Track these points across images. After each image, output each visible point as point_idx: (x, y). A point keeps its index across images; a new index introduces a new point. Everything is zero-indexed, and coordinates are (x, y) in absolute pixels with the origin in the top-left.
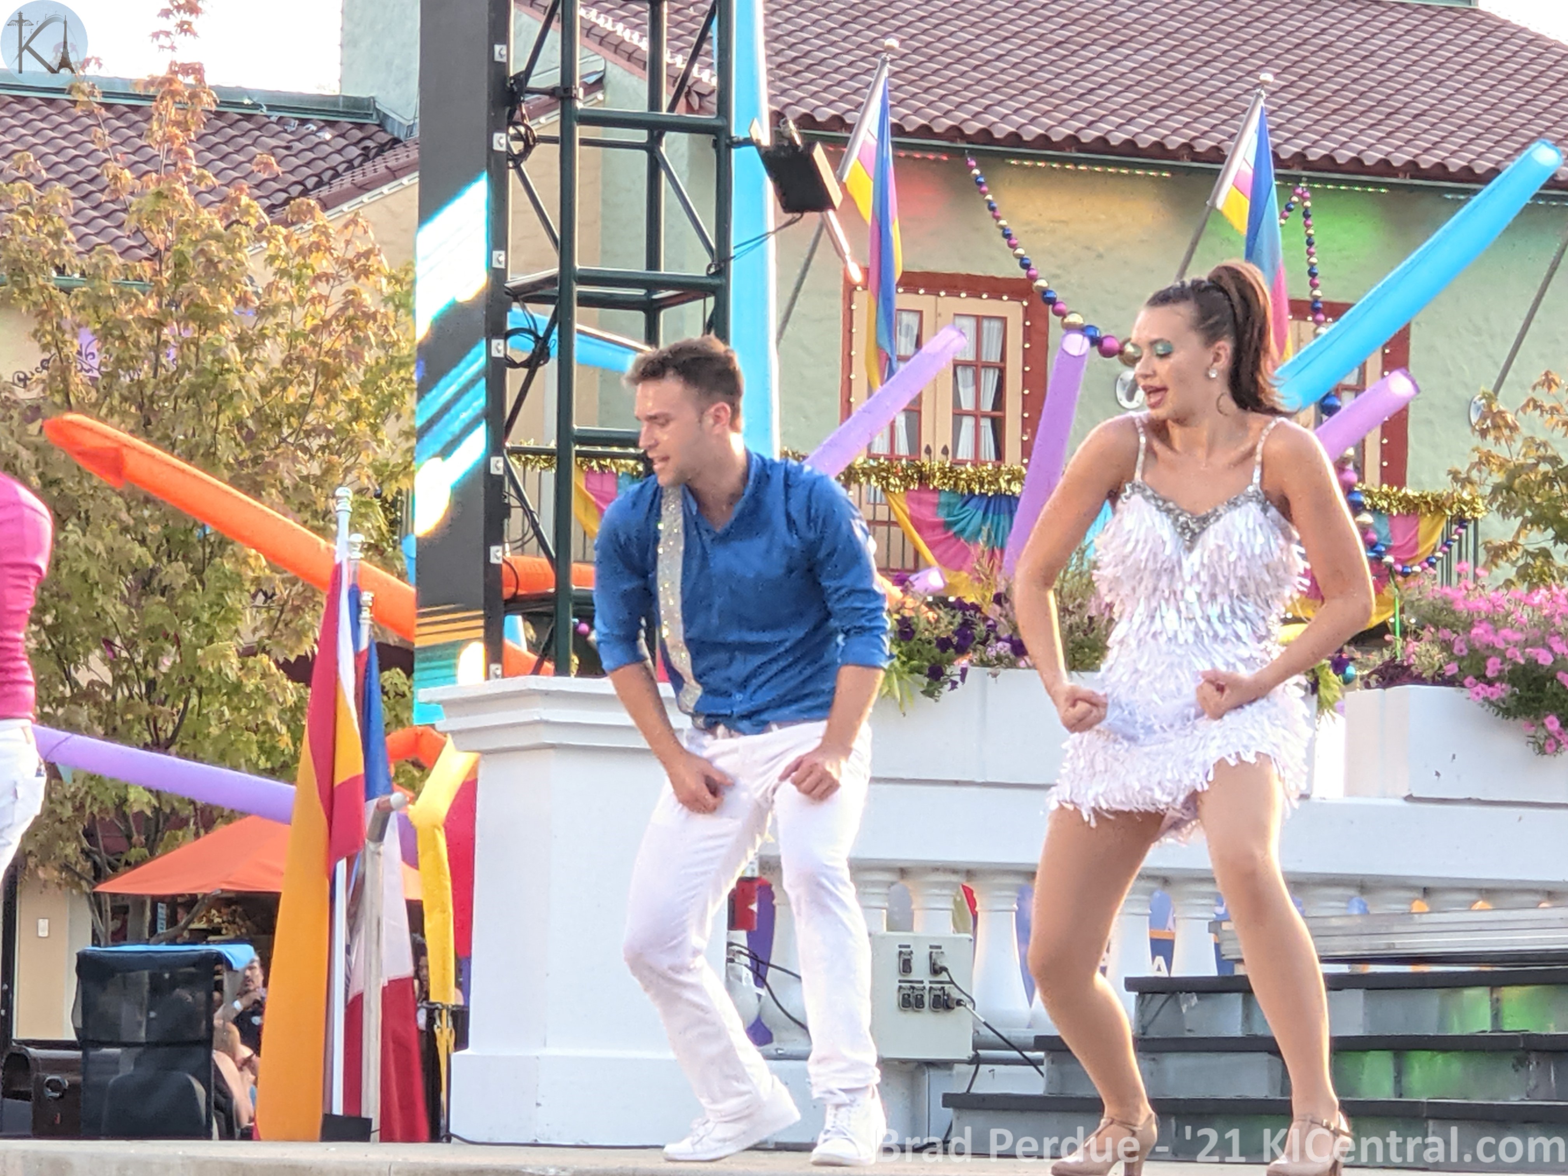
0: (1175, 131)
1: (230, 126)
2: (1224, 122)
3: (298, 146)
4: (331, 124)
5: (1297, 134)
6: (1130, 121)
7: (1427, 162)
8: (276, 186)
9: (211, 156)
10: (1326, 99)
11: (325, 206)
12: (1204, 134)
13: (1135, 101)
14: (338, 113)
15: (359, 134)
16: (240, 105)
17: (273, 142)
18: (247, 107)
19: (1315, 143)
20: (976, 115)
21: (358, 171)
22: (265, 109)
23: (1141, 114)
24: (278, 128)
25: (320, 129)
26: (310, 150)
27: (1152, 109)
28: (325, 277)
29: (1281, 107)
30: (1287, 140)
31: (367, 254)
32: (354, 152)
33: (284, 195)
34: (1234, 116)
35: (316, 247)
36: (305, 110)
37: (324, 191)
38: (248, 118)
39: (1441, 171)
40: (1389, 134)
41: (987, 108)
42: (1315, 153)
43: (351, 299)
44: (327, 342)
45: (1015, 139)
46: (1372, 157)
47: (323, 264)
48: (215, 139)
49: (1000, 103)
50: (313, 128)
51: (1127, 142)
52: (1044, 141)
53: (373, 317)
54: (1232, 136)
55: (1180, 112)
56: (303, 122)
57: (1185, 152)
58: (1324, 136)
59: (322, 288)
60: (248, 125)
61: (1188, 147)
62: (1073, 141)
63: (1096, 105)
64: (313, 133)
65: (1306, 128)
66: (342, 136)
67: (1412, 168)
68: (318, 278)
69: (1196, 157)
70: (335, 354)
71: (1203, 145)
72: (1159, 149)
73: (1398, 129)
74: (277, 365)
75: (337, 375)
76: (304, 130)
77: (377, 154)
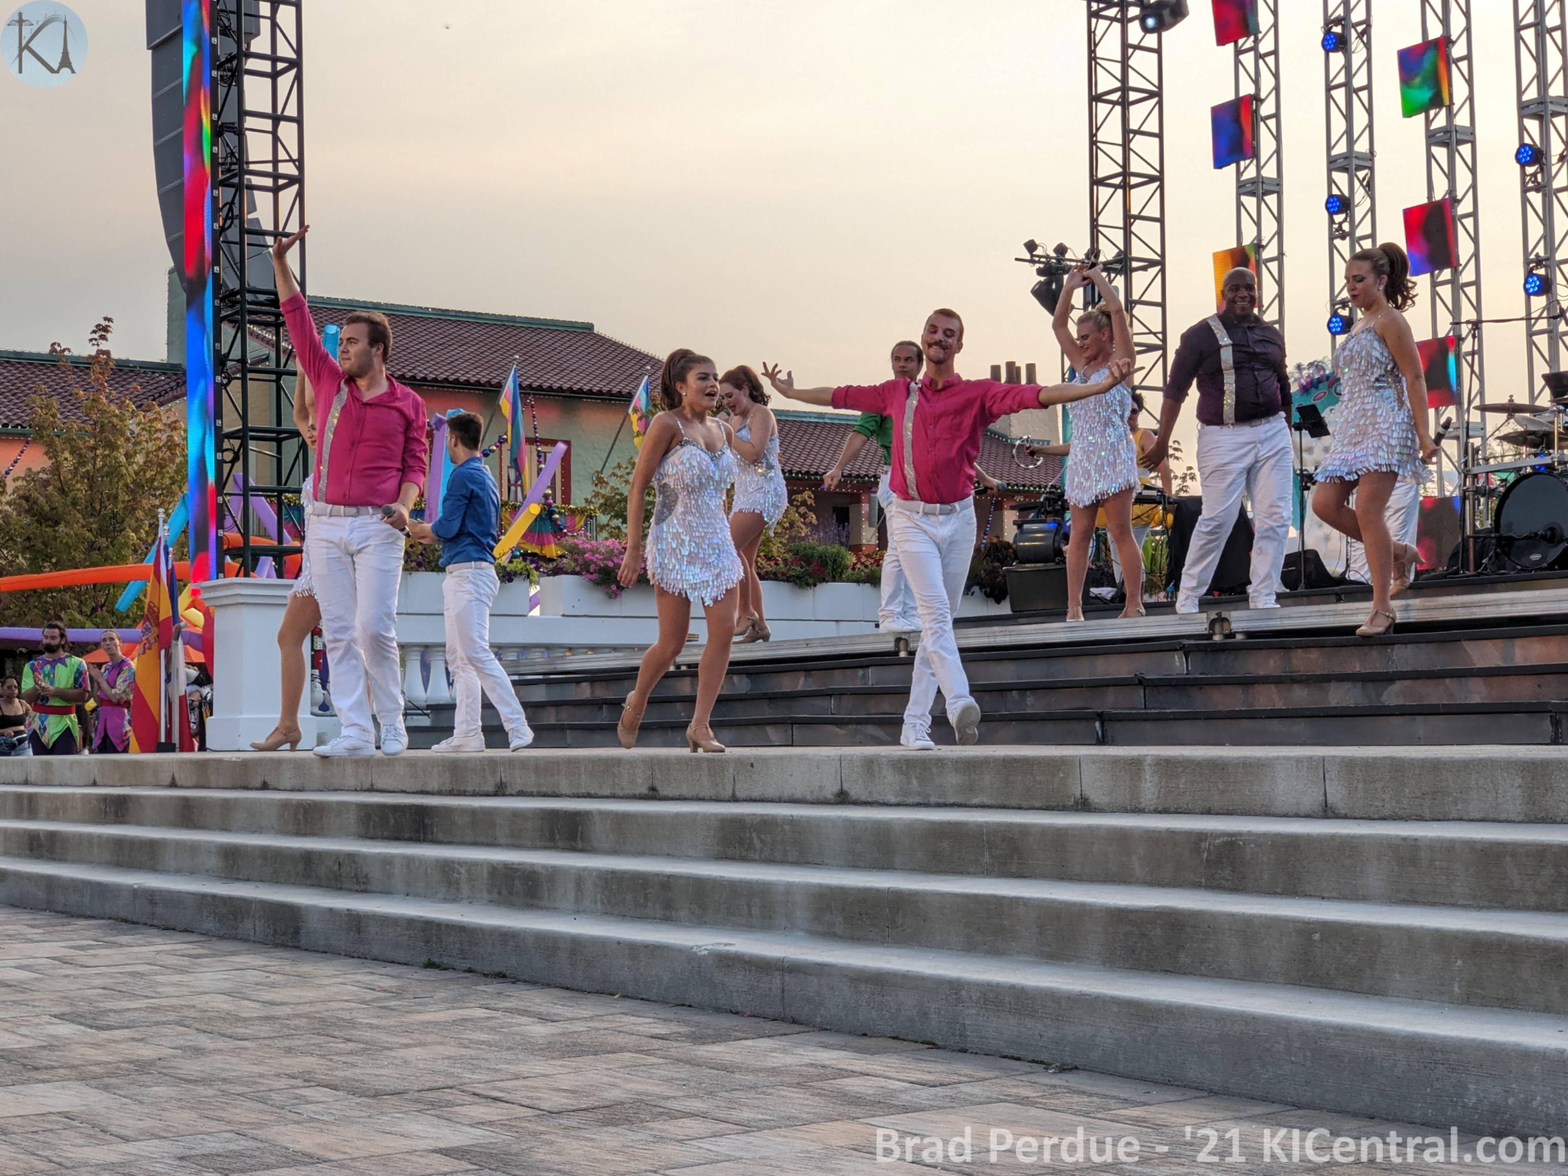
1: (124, 374)
2: (501, 374)
3: (152, 381)
4: (164, 373)
5: (528, 378)
7: (576, 387)
8: (142, 396)
9: (117, 386)
10: (539, 365)
11: (161, 404)
12: (494, 377)
14: (167, 369)
15: (175, 377)
16: (128, 366)
17: (142, 380)
18: (131, 367)
19: (535, 381)
21: (175, 391)
22: (138, 367)
24: (143, 375)
25: (160, 375)
26: (157, 383)
28: (160, 430)
29: (523, 367)
30: (525, 379)
31: (176, 422)
32: (174, 384)
33: (146, 400)
34: (505, 371)
35: (156, 419)
36: (154, 369)
37: (162, 399)
38: (132, 371)
39: (580, 391)
40: (562, 378)
42: (535, 385)
43: (170, 438)
44: (161, 455)
46: (556, 386)
47: (159, 426)
48: (118, 379)
50: (158, 375)
53: (178, 445)
54: (504, 378)
56: (153, 373)
57: (488, 384)
58: (539, 378)
59: (158, 435)
60: (132, 374)
61: (489, 382)
62: (446, 380)
64: (158, 377)
65: (532, 375)
66: (169, 378)
67: (570, 390)
68: (157, 431)
69: (492, 386)
70: (163, 459)
71: (494, 381)
73: (565, 376)
74: (141, 463)
75: (164, 467)
76: (154, 375)
77: (182, 385)
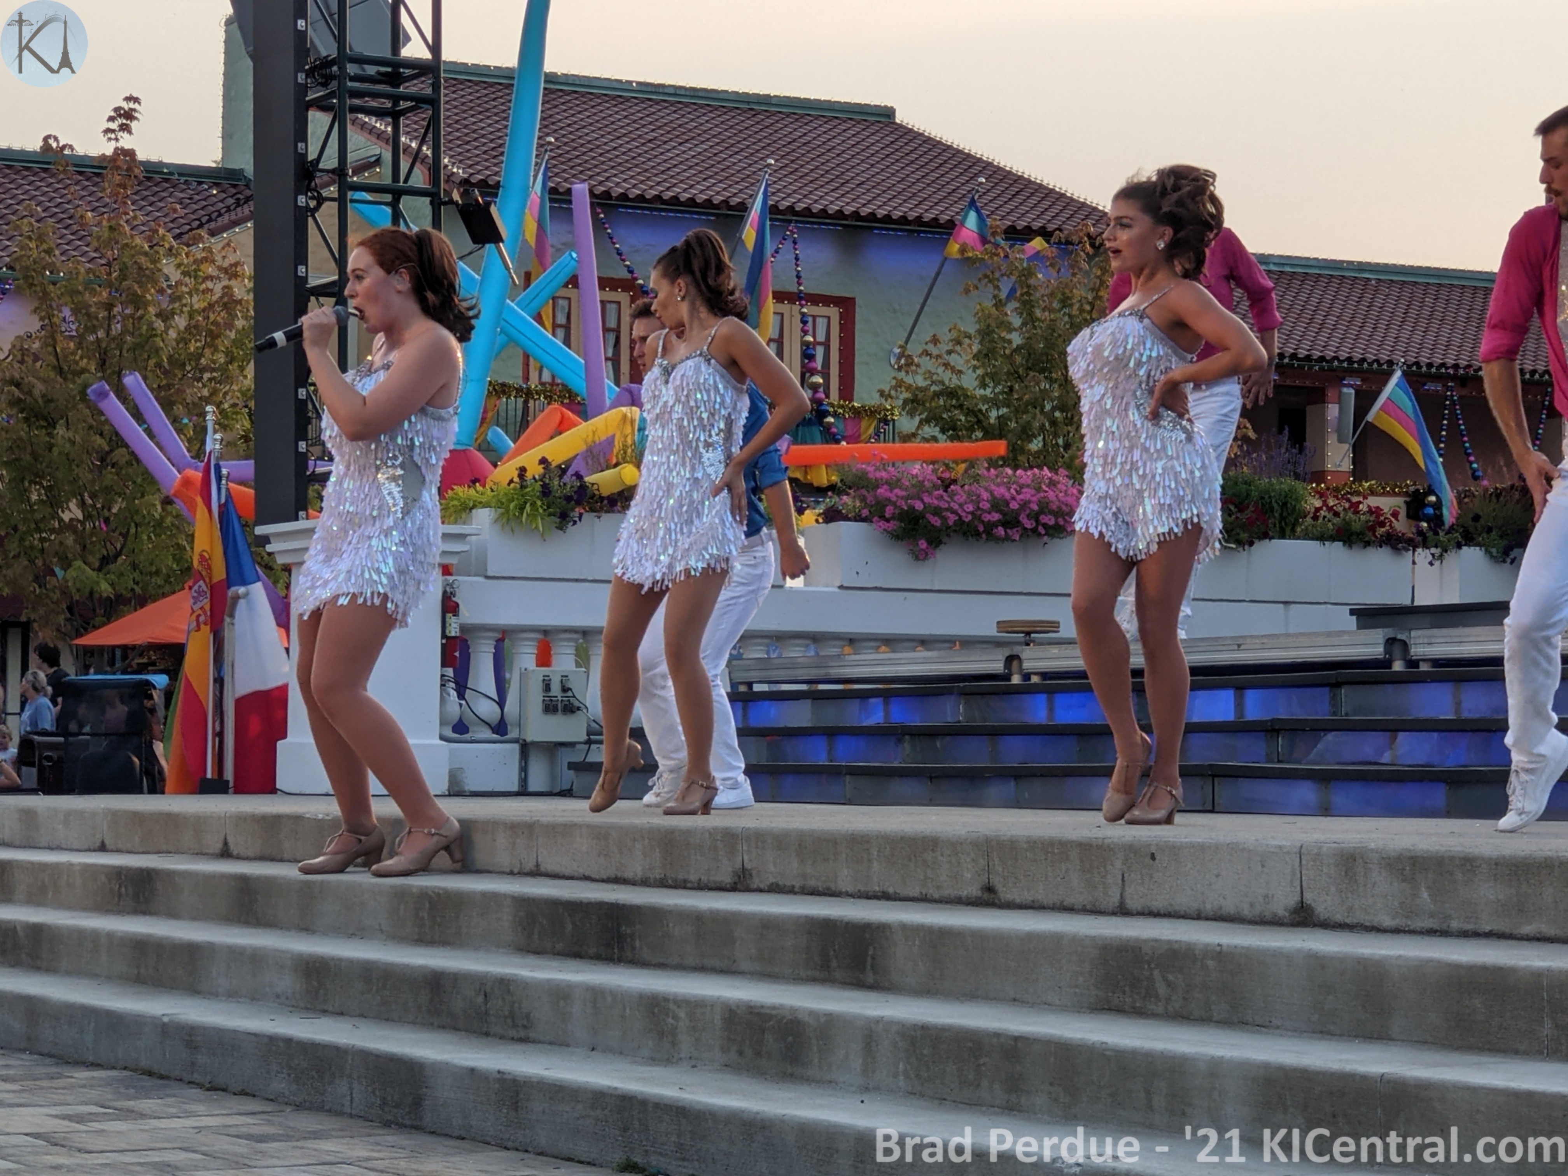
0: (718, 193)
1: (155, 185)
2: (747, 188)
3: (197, 197)
4: (216, 185)
5: (789, 195)
6: (691, 187)
7: (864, 212)
8: (183, 221)
9: (144, 203)
10: (806, 174)
11: (212, 234)
12: (735, 195)
13: (694, 175)
14: (221, 178)
15: (233, 191)
16: (162, 173)
17: (182, 195)
18: (166, 174)
19: (799, 200)
20: (601, 183)
21: (233, 213)
22: (176, 176)
23: (698, 183)
24: (184, 187)
25: (210, 188)
26: (205, 200)
27: (705, 180)
29: (780, 179)
30: (783, 199)
32: (231, 201)
33: (188, 227)
34: (752, 184)
35: (205, 259)
36: (201, 177)
37: (213, 225)
38: (167, 180)
39: (872, 217)
40: (843, 195)
41: (608, 178)
42: (800, 206)
45: (624, 197)
46: (832, 209)
48: (146, 193)
49: (615, 175)
50: (206, 187)
51: (689, 199)
52: (641, 198)
54: (751, 196)
55: (721, 181)
56: (200, 183)
57: (724, 205)
58: (805, 196)
60: (166, 185)
61: (726, 202)
62: (658, 198)
63: (672, 177)
64: (206, 190)
65: (795, 191)
66: (224, 192)
67: (856, 215)
69: (730, 208)
71: (735, 201)
72: (708, 203)
73: (848, 192)
76: (200, 188)
77: (245, 203)
